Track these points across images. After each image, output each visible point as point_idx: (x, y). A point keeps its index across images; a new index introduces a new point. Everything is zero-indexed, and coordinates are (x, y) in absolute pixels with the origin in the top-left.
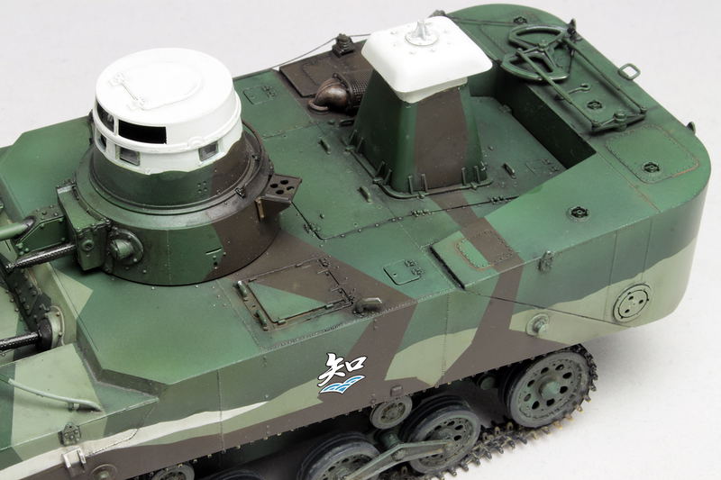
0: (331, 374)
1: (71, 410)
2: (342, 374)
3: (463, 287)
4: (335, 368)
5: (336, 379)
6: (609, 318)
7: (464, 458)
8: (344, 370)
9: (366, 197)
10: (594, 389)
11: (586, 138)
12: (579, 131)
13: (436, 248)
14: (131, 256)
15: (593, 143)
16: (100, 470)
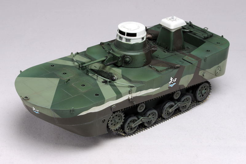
0: (171, 82)
1: (129, 87)
2: (172, 82)
3: (192, 64)
4: (172, 81)
5: (171, 83)
6: (214, 74)
7: (188, 108)
8: (173, 81)
9: (165, 52)
10: (211, 92)
11: (203, 40)
12: (201, 39)
13: (183, 58)
14: (129, 61)
15: (205, 41)
16: (134, 101)
